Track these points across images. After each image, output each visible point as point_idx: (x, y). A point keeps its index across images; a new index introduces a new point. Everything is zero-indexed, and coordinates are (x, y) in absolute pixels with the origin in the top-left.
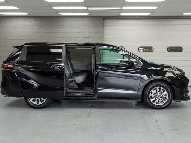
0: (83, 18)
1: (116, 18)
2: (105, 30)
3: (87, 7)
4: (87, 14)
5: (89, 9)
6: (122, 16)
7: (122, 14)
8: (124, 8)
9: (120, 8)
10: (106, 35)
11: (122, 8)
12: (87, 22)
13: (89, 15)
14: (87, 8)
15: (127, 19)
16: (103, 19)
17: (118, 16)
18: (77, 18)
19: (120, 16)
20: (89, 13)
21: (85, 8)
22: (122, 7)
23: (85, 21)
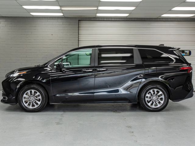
0: (57, 19)
1: (92, 19)
2: (81, 32)
3: (61, 6)
4: (61, 14)
5: (63, 9)
6: (99, 18)
7: (98, 15)
8: (100, 8)
9: (96, 9)
10: (82, 38)
11: (98, 8)
12: (61, 23)
13: (63, 16)
14: (61, 8)
15: (104, 21)
16: (79, 20)
17: (94, 18)
18: (51, 19)
19: (96, 17)
20: (63, 13)
21: (58, 8)
22: (97, 7)
23: (60, 22)
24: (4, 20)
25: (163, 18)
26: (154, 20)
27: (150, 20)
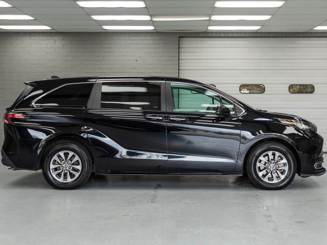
0: (144, 35)
1: (201, 35)
2: (182, 56)
3: (151, 16)
4: (151, 28)
5: (154, 19)
6: (212, 33)
7: (211, 28)
8: (214, 18)
9: (208, 18)
10: (184, 65)
11: (210, 18)
12: (152, 42)
13: (155, 31)
14: (151, 18)
15: (220, 37)
16: (179, 37)
17: (204, 32)
18: (135, 35)
19: (208, 31)
20: (154, 26)
21: (147, 18)
22: (210, 16)
23: (149, 41)
24: (61, 38)
25: (316, 33)
26: (302, 35)
27: (296, 35)
